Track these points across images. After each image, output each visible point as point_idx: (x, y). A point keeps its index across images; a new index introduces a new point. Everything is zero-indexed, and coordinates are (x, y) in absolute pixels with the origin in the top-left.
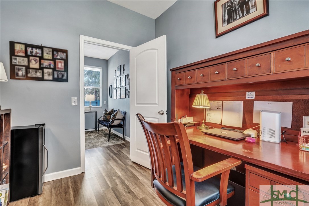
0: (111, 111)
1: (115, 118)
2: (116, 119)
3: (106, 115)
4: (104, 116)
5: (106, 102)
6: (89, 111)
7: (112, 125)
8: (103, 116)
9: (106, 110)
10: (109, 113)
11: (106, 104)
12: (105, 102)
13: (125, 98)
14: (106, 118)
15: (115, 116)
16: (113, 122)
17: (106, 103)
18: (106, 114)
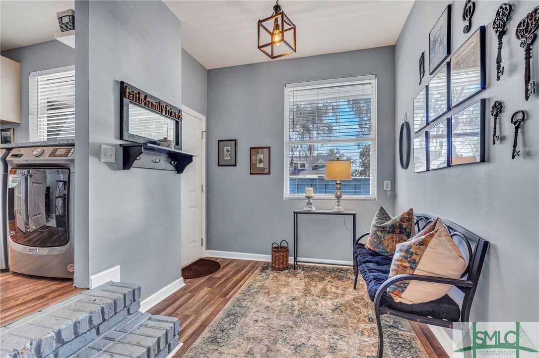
0: (402, 219)
1: (413, 269)
2: (416, 272)
3: (379, 233)
4: (375, 233)
5: (389, 182)
6: (334, 211)
7: (397, 300)
8: (370, 232)
9: (384, 215)
10: (393, 227)
11: (389, 189)
12: (387, 184)
13: (483, 160)
14: (381, 242)
15: (412, 259)
16: (401, 284)
17: (390, 186)
18: (383, 229)
